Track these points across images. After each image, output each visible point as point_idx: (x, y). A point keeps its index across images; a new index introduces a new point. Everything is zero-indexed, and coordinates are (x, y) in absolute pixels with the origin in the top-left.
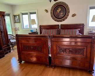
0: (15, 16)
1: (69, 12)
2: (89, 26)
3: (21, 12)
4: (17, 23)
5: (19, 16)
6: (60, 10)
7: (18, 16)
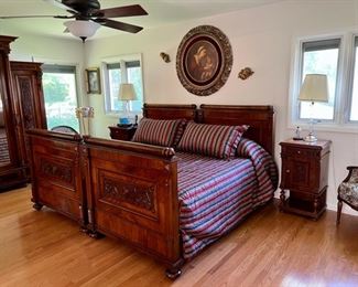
0: (89, 72)
1: (230, 62)
2: (302, 117)
3: (105, 60)
4: (94, 92)
5: (98, 71)
6: (202, 54)
7: (95, 74)
